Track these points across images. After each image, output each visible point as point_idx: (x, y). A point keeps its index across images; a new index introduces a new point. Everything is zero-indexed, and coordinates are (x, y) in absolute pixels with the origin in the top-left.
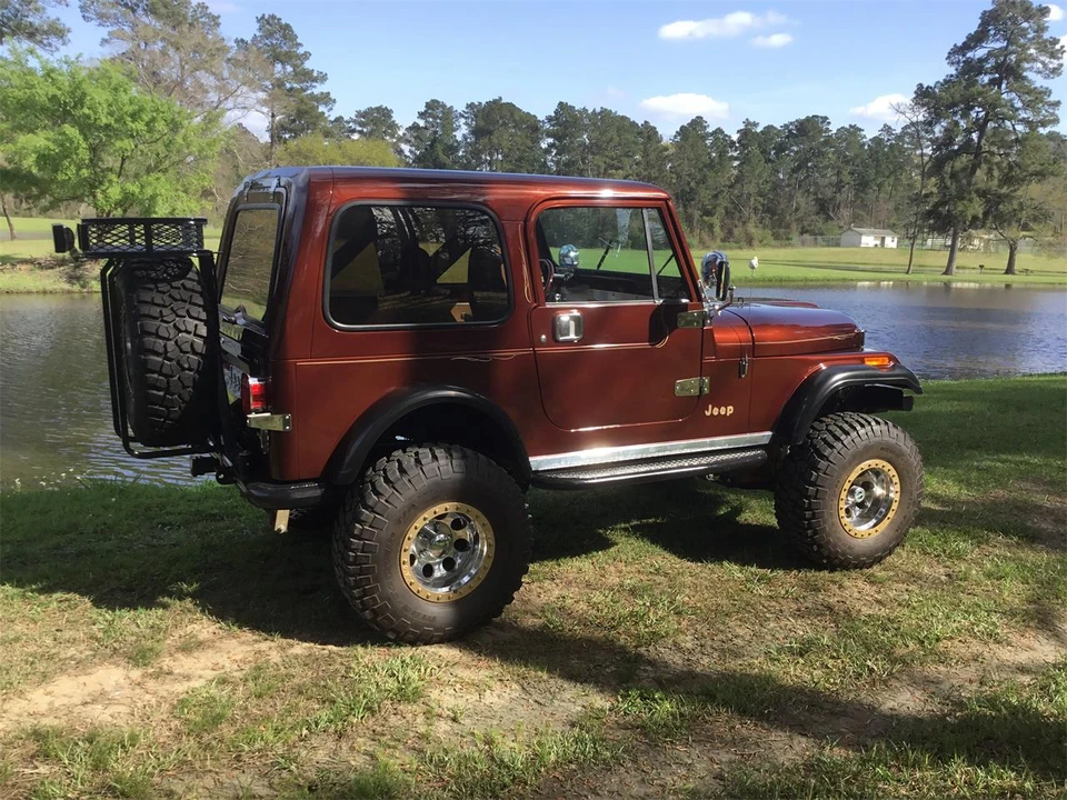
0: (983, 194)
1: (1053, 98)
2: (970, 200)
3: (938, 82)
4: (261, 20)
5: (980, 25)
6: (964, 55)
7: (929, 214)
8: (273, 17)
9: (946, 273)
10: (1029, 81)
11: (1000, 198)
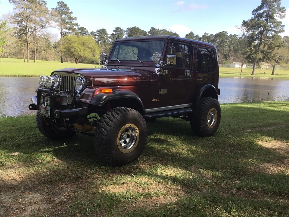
0: (262, 52)
1: (282, 24)
2: (258, 54)
3: (249, 20)
4: (58, 3)
5: (261, 4)
6: (257, 12)
7: (247, 58)
8: (62, 2)
9: (252, 74)
10: (276, 19)
11: (268, 53)
